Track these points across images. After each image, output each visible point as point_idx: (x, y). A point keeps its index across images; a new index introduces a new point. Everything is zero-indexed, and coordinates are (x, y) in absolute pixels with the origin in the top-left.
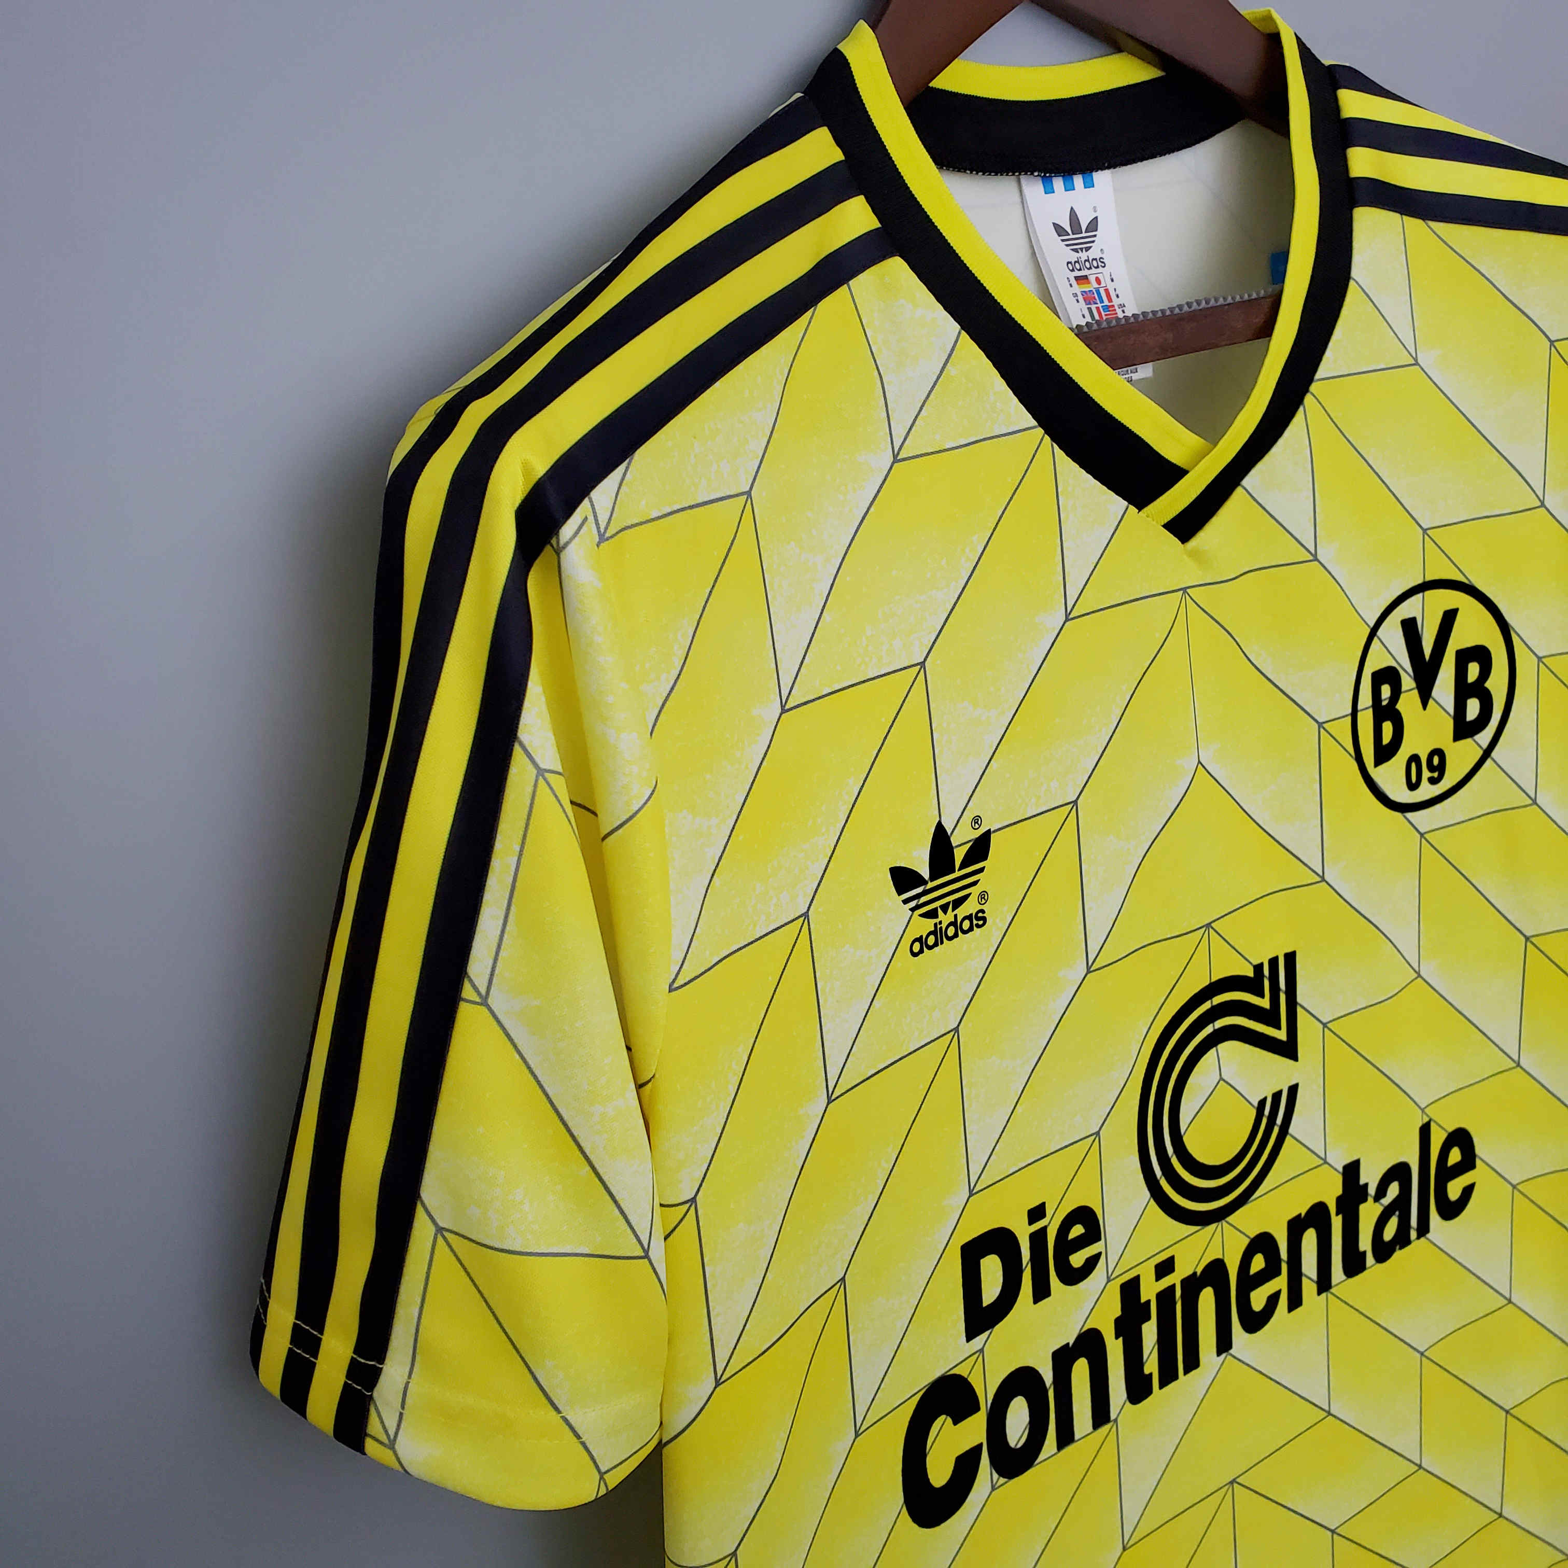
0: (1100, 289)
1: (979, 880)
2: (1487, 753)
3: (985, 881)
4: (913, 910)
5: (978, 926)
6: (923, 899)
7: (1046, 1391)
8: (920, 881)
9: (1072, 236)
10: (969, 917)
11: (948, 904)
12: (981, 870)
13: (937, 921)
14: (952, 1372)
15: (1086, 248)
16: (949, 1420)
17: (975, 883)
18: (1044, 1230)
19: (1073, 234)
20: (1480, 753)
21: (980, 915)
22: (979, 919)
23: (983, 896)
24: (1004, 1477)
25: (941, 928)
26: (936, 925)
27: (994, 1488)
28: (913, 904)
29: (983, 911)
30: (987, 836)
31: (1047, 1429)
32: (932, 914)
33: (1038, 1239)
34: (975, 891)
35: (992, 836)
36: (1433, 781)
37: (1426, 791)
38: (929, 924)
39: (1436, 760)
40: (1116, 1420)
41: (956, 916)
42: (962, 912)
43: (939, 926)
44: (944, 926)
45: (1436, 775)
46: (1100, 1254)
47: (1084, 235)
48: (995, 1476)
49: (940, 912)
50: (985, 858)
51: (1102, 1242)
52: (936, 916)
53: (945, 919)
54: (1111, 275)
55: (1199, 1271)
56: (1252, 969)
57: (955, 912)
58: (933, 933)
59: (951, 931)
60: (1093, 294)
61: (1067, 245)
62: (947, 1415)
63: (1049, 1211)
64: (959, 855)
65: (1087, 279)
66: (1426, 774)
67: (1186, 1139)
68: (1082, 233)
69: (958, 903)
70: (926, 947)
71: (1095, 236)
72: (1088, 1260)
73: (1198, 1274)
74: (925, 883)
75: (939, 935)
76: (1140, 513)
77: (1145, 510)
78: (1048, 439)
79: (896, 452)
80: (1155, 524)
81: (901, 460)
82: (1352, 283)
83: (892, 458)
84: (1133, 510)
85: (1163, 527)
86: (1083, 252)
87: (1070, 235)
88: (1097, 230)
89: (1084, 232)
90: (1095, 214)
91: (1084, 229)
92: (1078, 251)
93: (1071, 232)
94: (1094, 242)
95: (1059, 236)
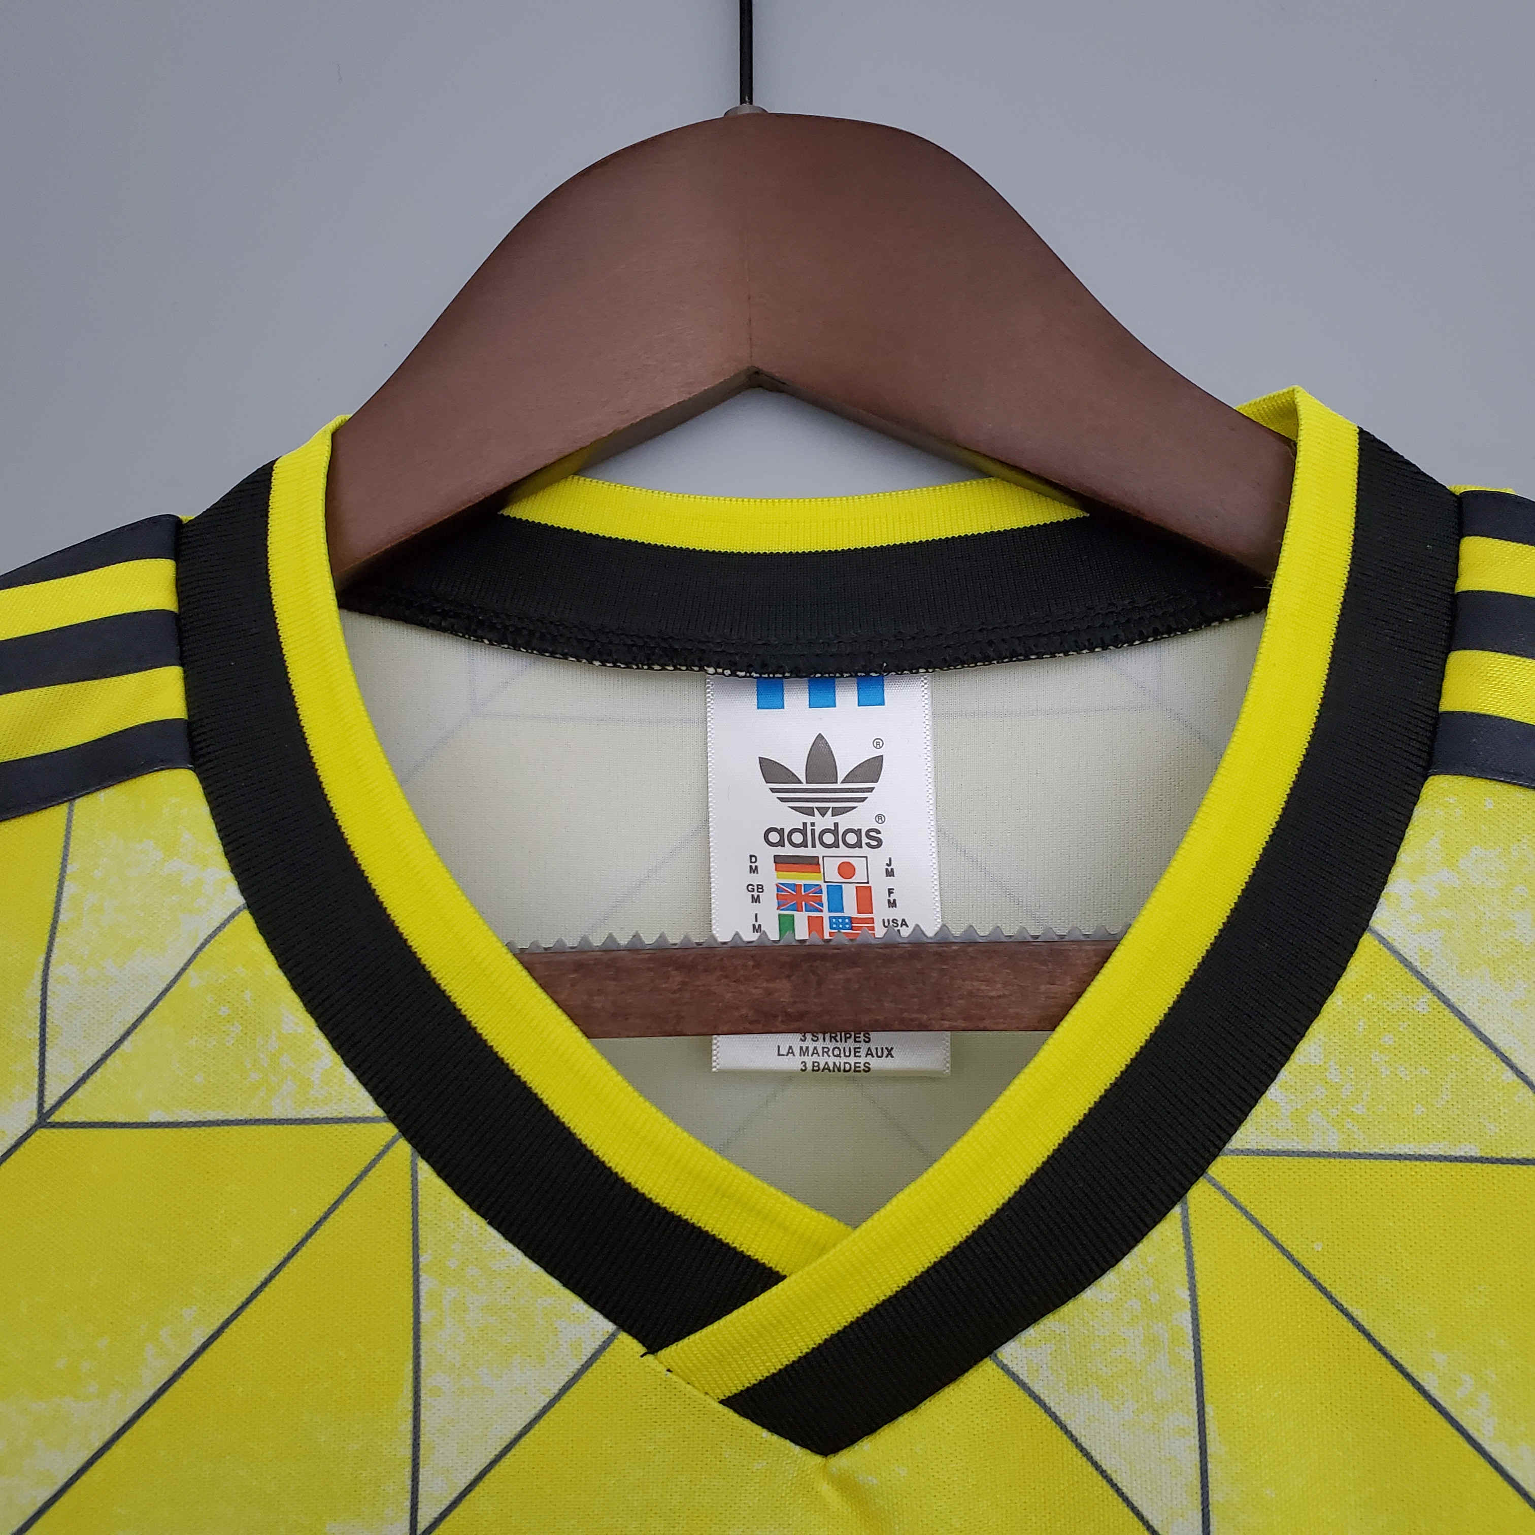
0: (845, 886)
9: (804, 786)
15: (835, 809)
19: (807, 783)
47: (839, 785)
54: (889, 864)
60: (817, 891)
61: (782, 800)
65: (817, 863)
68: (836, 783)
71: (870, 790)
76: (650, 1357)
77: (664, 1353)
78: (404, 1148)
79: (47, 1107)
80: (696, 1392)
81: (54, 1125)
82: (1367, 941)
83: (35, 1118)
84: (629, 1345)
85: (722, 1402)
86: (823, 815)
87: (800, 782)
88: (877, 781)
89: (840, 779)
90: (877, 753)
91: (841, 776)
92: (809, 812)
93: (803, 779)
94: (863, 800)
95: (767, 782)
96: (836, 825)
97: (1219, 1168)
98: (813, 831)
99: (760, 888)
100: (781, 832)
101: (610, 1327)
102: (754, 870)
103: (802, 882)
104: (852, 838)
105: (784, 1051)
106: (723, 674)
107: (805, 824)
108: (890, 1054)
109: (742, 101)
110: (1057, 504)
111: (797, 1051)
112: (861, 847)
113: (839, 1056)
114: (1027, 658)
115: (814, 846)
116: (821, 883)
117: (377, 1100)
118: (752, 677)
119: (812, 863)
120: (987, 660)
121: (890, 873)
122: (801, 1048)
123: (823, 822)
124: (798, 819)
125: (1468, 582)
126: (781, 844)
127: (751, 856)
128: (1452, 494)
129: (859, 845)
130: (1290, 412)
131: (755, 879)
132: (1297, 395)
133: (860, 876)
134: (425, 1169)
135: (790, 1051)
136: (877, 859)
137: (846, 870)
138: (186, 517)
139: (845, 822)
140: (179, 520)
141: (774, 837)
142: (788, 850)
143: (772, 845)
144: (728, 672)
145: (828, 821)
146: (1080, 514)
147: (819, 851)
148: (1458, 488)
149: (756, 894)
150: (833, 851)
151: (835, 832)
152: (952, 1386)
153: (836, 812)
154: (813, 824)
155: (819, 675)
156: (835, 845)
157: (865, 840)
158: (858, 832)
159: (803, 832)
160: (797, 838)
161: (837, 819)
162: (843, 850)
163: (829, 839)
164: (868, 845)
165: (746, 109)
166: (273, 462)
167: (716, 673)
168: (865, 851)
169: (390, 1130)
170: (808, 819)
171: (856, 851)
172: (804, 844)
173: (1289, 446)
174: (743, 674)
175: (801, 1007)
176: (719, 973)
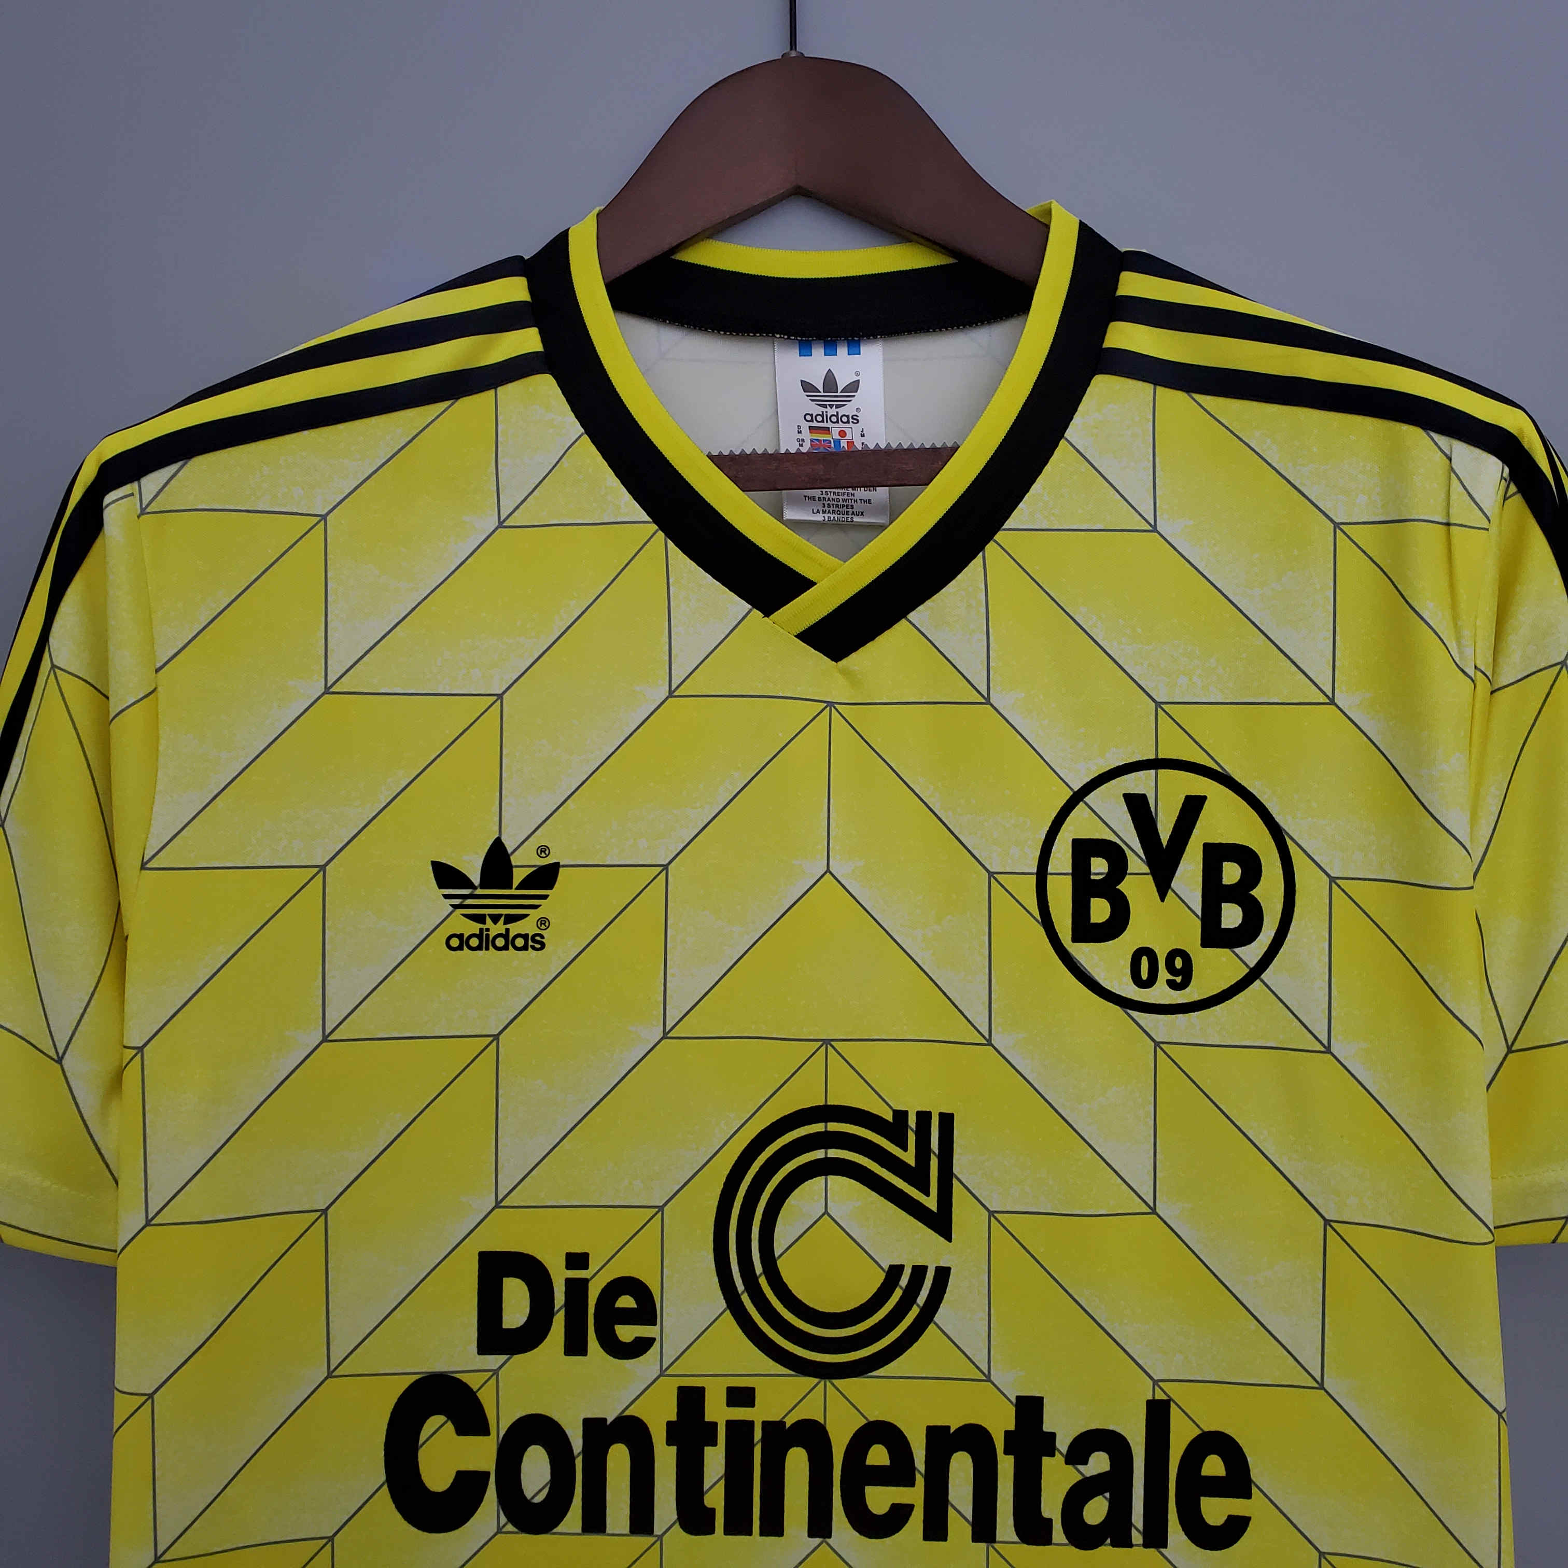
0: (841, 441)
1: (540, 905)
2: (1255, 973)
3: (546, 909)
4: (455, 907)
5: (533, 948)
6: (469, 902)
7: (573, 1459)
8: (467, 883)
9: (822, 394)
10: (525, 937)
11: (500, 916)
12: (545, 897)
13: (484, 927)
14: (457, 1376)
15: (836, 405)
16: (450, 1426)
17: (536, 907)
18: (585, 1282)
19: (824, 392)
20: (1244, 971)
21: (538, 938)
22: (536, 942)
23: (544, 922)
24: (515, 1525)
25: (488, 936)
26: (481, 930)
27: (500, 1530)
28: (457, 902)
29: (542, 937)
30: (555, 868)
31: (571, 1502)
32: (480, 919)
33: (577, 1289)
34: (534, 915)
35: (561, 869)
36: (1172, 984)
37: (1161, 993)
38: (475, 927)
39: (1179, 963)
40: (660, 1537)
41: (507, 930)
42: (515, 928)
43: (485, 933)
44: (492, 935)
45: (1179, 979)
46: (653, 1340)
47: (839, 394)
48: (503, 1519)
49: (488, 920)
50: (551, 887)
51: (658, 1327)
52: (484, 923)
53: (497, 929)
54: (862, 431)
55: (789, 1422)
56: (891, 1113)
57: (508, 926)
58: (479, 936)
59: (500, 942)
60: (831, 443)
61: (812, 400)
62: (449, 1417)
63: (594, 1265)
64: (519, 876)
65: (829, 430)
66: (1163, 975)
67: (780, 1263)
68: (837, 392)
69: (510, 919)
70: (466, 945)
71: (854, 396)
72: (637, 1339)
73: (788, 1426)
74: (475, 888)
75: (484, 942)
76: (766, 618)
77: (771, 617)
78: (661, 534)
79: (502, 519)
80: (785, 632)
81: (506, 527)
82: (1063, 442)
83: (497, 524)
84: (757, 613)
85: (796, 636)
86: (831, 408)
87: (820, 392)
88: (856, 392)
89: (839, 391)
90: (857, 378)
91: (840, 389)
92: (825, 406)
93: (822, 391)
94: (850, 401)
95: (805, 392)
96: (837, 413)
97: (999, 536)
98: (827, 416)
99: (803, 440)
100: (811, 415)
101: (750, 607)
102: (800, 432)
103: (822, 439)
104: (845, 419)
105: (815, 511)
106: (783, 338)
107: (823, 412)
108: (862, 514)
109: (791, 49)
110: (944, 256)
111: (821, 512)
112: (849, 423)
113: (840, 514)
114: (928, 331)
115: (827, 422)
116: (831, 439)
117: (648, 515)
118: (797, 339)
119: (827, 430)
120: (910, 332)
121: (863, 435)
122: (823, 510)
123: (831, 411)
124: (820, 410)
125: (1122, 291)
126: (812, 421)
127: (798, 426)
128: (1120, 251)
129: (848, 422)
130: (1049, 212)
131: (800, 436)
132: (1052, 205)
133: (849, 437)
134: (671, 544)
135: (818, 511)
136: (857, 428)
137: (842, 434)
138: (526, 258)
139: (842, 411)
140: (524, 258)
141: (808, 418)
142: (815, 424)
143: (807, 421)
144: (786, 337)
145: (833, 411)
146: (955, 261)
147: (830, 425)
148: (1123, 249)
149: (801, 443)
150: (836, 425)
151: (837, 416)
152: (888, 631)
153: (838, 406)
154: (826, 412)
155: (829, 339)
156: (837, 422)
157: (851, 420)
158: (848, 416)
159: (822, 416)
160: (819, 418)
161: (838, 410)
162: (841, 424)
163: (834, 419)
164: (852, 422)
165: (793, 54)
166: (569, 228)
167: (780, 337)
168: (851, 425)
169: (655, 527)
170: (824, 410)
171: (847, 425)
172: (823, 421)
173: (1046, 228)
174: (793, 338)
175: (828, 477)
176: (792, 462)
